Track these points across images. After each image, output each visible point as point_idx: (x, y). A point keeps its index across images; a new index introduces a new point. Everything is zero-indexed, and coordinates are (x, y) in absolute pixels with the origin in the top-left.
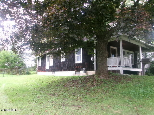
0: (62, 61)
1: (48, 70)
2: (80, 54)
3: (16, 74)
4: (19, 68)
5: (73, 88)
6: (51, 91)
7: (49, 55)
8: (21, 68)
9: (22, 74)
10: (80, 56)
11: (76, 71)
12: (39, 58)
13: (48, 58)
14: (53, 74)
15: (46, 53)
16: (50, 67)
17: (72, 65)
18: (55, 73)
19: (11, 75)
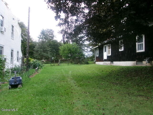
0: (120, 50)
1: (105, 60)
2: (142, 42)
3: (77, 64)
4: (80, 58)
5: (136, 78)
6: (113, 80)
7: (106, 45)
8: (81, 58)
9: (82, 64)
10: (142, 44)
11: (137, 61)
12: (97, 49)
13: (106, 48)
14: (112, 64)
15: (105, 42)
16: (108, 57)
17: (132, 55)
18: (113, 63)
19: (73, 64)
